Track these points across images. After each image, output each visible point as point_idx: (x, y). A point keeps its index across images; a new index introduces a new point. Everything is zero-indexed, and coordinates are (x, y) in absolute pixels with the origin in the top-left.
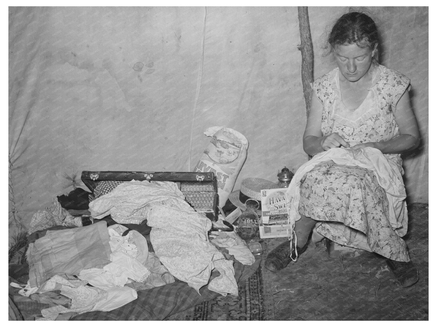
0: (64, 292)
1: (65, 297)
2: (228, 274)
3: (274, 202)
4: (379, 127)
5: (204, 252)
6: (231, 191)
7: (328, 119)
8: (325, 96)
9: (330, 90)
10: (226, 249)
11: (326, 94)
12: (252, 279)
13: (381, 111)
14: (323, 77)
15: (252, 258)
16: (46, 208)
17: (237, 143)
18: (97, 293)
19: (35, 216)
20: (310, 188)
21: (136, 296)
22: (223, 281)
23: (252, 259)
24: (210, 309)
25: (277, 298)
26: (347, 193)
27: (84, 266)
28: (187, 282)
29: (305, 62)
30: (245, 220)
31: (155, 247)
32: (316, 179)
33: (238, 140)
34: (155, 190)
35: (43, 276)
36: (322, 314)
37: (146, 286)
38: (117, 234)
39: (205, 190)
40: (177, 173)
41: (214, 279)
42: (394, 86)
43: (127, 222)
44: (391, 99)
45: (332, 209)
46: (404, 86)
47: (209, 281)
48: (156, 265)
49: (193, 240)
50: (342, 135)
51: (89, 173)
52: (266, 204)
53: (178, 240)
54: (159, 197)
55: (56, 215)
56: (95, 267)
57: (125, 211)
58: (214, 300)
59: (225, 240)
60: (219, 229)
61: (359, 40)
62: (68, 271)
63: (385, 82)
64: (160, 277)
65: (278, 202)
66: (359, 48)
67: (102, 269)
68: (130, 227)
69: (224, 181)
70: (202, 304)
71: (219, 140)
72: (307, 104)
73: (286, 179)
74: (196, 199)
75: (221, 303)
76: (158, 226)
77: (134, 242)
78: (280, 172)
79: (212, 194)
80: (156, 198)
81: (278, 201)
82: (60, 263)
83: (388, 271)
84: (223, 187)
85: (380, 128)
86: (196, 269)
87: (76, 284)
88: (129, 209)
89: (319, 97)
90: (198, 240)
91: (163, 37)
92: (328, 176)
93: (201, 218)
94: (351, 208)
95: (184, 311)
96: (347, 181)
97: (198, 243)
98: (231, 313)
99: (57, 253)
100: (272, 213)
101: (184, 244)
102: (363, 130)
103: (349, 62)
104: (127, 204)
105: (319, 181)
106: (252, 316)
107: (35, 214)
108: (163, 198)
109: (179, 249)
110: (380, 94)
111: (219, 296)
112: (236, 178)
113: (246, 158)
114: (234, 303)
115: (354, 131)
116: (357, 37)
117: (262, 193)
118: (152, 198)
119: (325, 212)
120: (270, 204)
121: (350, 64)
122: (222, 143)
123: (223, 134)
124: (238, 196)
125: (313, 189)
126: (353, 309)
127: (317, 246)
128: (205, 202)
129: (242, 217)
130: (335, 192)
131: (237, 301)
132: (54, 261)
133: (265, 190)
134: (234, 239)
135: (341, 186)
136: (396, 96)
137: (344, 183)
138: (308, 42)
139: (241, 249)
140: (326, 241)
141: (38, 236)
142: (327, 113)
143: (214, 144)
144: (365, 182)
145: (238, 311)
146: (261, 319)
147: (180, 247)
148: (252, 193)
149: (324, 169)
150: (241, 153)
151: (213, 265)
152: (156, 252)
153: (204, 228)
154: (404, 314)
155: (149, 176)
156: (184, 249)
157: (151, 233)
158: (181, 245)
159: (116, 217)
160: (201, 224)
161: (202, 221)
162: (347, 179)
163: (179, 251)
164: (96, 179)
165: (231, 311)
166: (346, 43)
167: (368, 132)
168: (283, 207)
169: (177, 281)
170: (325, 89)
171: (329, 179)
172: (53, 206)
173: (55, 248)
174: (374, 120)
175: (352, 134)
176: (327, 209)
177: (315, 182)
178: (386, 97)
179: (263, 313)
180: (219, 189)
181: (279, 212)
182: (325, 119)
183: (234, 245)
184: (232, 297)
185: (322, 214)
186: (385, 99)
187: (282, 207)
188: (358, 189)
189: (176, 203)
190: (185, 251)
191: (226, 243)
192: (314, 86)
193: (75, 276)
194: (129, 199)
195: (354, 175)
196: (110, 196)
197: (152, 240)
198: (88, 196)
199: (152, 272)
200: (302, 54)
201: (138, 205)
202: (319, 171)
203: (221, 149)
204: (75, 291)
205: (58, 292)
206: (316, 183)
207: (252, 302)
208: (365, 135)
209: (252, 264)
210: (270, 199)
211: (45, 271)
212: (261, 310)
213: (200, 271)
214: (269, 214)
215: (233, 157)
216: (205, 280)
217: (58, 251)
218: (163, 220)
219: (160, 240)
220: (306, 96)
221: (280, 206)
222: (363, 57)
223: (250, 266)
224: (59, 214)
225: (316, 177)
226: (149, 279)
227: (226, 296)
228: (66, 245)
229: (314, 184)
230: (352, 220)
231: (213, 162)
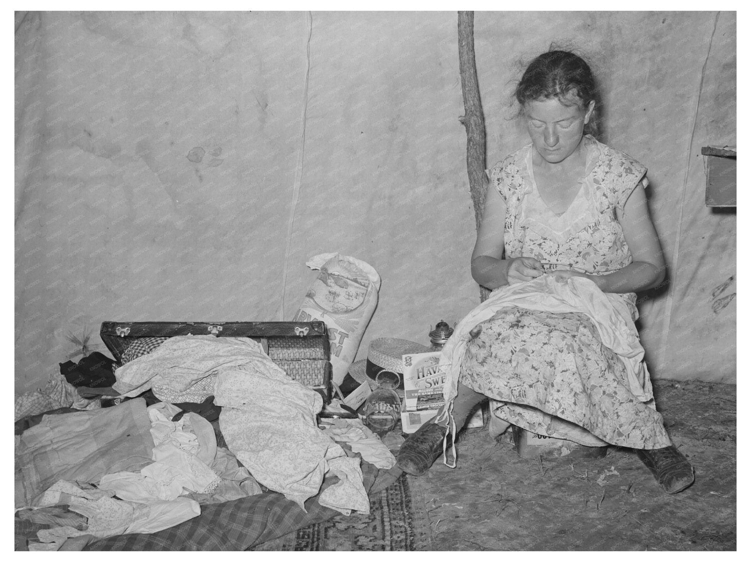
0: (76, 507)
1: (77, 514)
2: (352, 480)
3: (425, 375)
4: (600, 241)
5: (310, 443)
6: (352, 360)
7: (514, 227)
8: (510, 190)
9: (518, 180)
10: (347, 443)
11: (513, 187)
12: (391, 489)
13: (601, 215)
14: (506, 159)
15: (392, 458)
16: (39, 390)
17: (362, 279)
18: (131, 508)
19: (20, 402)
20: (488, 348)
21: (198, 511)
22: (344, 490)
23: (391, 460)
24: (323, 535)
25: (435, 516)
26: (548, 360)
27: (108, 470)
28: (283, 491)
29: (472, 143)
30: (377, 405)
31: (227, 439)
32: (499, 334)
33: (364, 274)
34: (227, 347)
35: (37, 488)
36: (512, 539)
37: (214, 500)
38: (162, 418)
39: (308, 357)
40: (263, 323)
41: (328, 488)
42: (620, 176)
43: (180, 400)
44: (616, 197)
45: (522, 384)
46: (637, 176)
47: (321, 490)
48: (230, 466)
49: (293, 424)
50: (539, 253)
51: (115, 325)
52: (412, 378)
53: (267, 425)
54: (234, 357)
55: (56, 399)
56: (127, 470)
57: (177, 381)
58: (328, 521)
59: (344, 430)
60: (334, 415)
61: (564, 93)
62: (81, 478)
63: (607, 169)
64: (236, 485)
65: (431, 374)
66: (563, 107)
67: (139, 474)
68: (185, 408)
69: (341, 343)
70: (309, 527)
71: (331, 274)
72: (476, 211)
73: (443, 339)
74: (294, 372)
75: (342, 526)
76: (232, 403)
77: (193, 431)
78: (434, 329)
79: (320, 364)
80: (230, 360)
81: (432, 372)
82: (65, 466)
83: (617, 475)
84: (338, 353)
85: (602, 243)
86: (299, 470)
87: (96, 495)
88: (182, 379)
89: (500, 192)
90: (301, 424)
91: (237, 107)
92: (519, 330)
93: (304, 391)
94: (557, 385)
95: (278, 538)
96: (549, 340)
97: (301, 428)
98: (358, 541)
99: (60, 450)
100: (421, 393)
101: (277, 431)
102: (574, 247)
103: (546, 128)
104: (180, 371)
105: (504, 339)
106: (394, 545)
107: (20, 398)
108: (241, 359)
109: (269, 439)
110: (598, 188)
111: (336, 516)
112: (360, 339)
113: (377, 306)
114: (364, 525)
115: (559, 247)
116: (560, 88)
117: (404, 360)
118: (221, 360)
119: (510, 388)
120: (419, 378)
121: (549, 133)
122: (337, 279)
123: (339, 265)
124: (365, 369)
125: (492, 349)
126: (563, 531)
127: (498, 441)
128: (308, 377)
129: (371, 399)
130: (529, 356)
131: (368, 523)
132: (55, 463)
133: (410, 355)
134: (361, 429)
135: (540, 347)
136: (623, 192)
137: (545, 344)
138: (476, 111)
139: (372, 444)
140: (514, 431)
141: (28, 425)
142: (513, 218)
143: (324, 282)
144: (580, 340)
145: (371, 537)
146: (409, 548)
147: (270, 435)
148: (388, 361)
149: (511, 318)
150: (369, 296)
151: (326, 465)
152: (230, 447)
153: (311, 407)
154: (647, 535)
155: (215, 328)
156: (278, 439)
157: (221, 417)
158: (272, 433)
159: (162, 392)
160: (305, 402)
161: (308, 396)
162: (550, 338)
163: (270, 441)
164: (126, 335)
165: (358, 537)
166: (542, 97)
167: (581, 250)
168: (440, 382)
169: (267, 492)
170: (511, 178)
171: (520, 335)
172: (50, 386)
173: (57, 442)
174: (590, 231)
175: (556, 252)
176: (513, 383)
177: (497, 339)
178: (609, 194)
179: (413, 539)
180: (333, 357)
181: (434, 391)
182: (509, 228)
183: (361, 438)
184: (359, 516)
185: (506, 391)
186: (607, 197)
187: (438, 383)
188: (569, 353)
189: (262, 369)
190: (279, 441)
191: (347, 435)
192: (493, 174)
193: (93, 485)
194: (183, 361)
195: (561, 331)
196: (151, 359)
197: (223, 427)
198: (112, 366)
199: (224, 479)
200: (467, 131)
201: (198, 373)
202: (504, 322)
203: (336, 289)
204: (93, 505)
205: (64, 509)
206: (499, 341)
207: (394, 522)
208: (576, 254)
209: (391, 467)
210: (418, 370)
211: (40, 480)
212: (409, 535)
213: (305, 474)
214: (416, 394)
215: (355, 303)
216: (313, 488)
217: (62, 447)
218: (241, 395)
219: (235, 427)
220: (474, 197)
221: (435, 380)
222: (569, 121)
223: (387, 470)
224: (61, 397)
225: (498, 331)
226: (218, 490)
227: (348, 515)
228: (76, 436)
229: (496, 343)
230: (560, 406)
231: (323, 311)
